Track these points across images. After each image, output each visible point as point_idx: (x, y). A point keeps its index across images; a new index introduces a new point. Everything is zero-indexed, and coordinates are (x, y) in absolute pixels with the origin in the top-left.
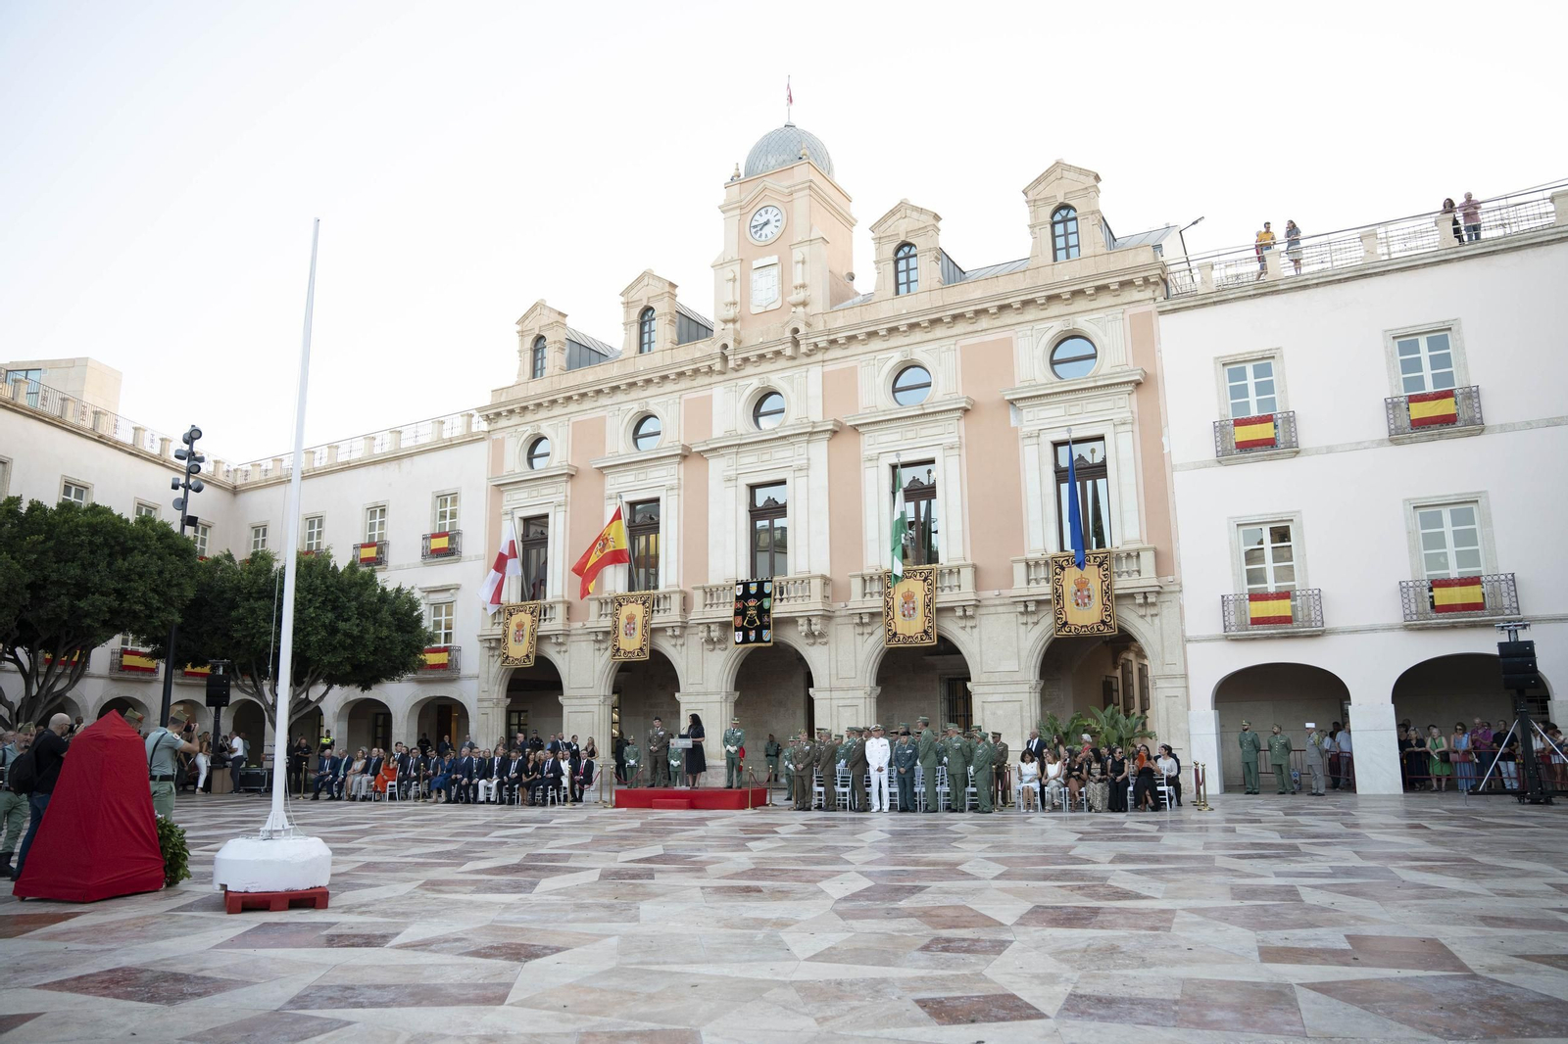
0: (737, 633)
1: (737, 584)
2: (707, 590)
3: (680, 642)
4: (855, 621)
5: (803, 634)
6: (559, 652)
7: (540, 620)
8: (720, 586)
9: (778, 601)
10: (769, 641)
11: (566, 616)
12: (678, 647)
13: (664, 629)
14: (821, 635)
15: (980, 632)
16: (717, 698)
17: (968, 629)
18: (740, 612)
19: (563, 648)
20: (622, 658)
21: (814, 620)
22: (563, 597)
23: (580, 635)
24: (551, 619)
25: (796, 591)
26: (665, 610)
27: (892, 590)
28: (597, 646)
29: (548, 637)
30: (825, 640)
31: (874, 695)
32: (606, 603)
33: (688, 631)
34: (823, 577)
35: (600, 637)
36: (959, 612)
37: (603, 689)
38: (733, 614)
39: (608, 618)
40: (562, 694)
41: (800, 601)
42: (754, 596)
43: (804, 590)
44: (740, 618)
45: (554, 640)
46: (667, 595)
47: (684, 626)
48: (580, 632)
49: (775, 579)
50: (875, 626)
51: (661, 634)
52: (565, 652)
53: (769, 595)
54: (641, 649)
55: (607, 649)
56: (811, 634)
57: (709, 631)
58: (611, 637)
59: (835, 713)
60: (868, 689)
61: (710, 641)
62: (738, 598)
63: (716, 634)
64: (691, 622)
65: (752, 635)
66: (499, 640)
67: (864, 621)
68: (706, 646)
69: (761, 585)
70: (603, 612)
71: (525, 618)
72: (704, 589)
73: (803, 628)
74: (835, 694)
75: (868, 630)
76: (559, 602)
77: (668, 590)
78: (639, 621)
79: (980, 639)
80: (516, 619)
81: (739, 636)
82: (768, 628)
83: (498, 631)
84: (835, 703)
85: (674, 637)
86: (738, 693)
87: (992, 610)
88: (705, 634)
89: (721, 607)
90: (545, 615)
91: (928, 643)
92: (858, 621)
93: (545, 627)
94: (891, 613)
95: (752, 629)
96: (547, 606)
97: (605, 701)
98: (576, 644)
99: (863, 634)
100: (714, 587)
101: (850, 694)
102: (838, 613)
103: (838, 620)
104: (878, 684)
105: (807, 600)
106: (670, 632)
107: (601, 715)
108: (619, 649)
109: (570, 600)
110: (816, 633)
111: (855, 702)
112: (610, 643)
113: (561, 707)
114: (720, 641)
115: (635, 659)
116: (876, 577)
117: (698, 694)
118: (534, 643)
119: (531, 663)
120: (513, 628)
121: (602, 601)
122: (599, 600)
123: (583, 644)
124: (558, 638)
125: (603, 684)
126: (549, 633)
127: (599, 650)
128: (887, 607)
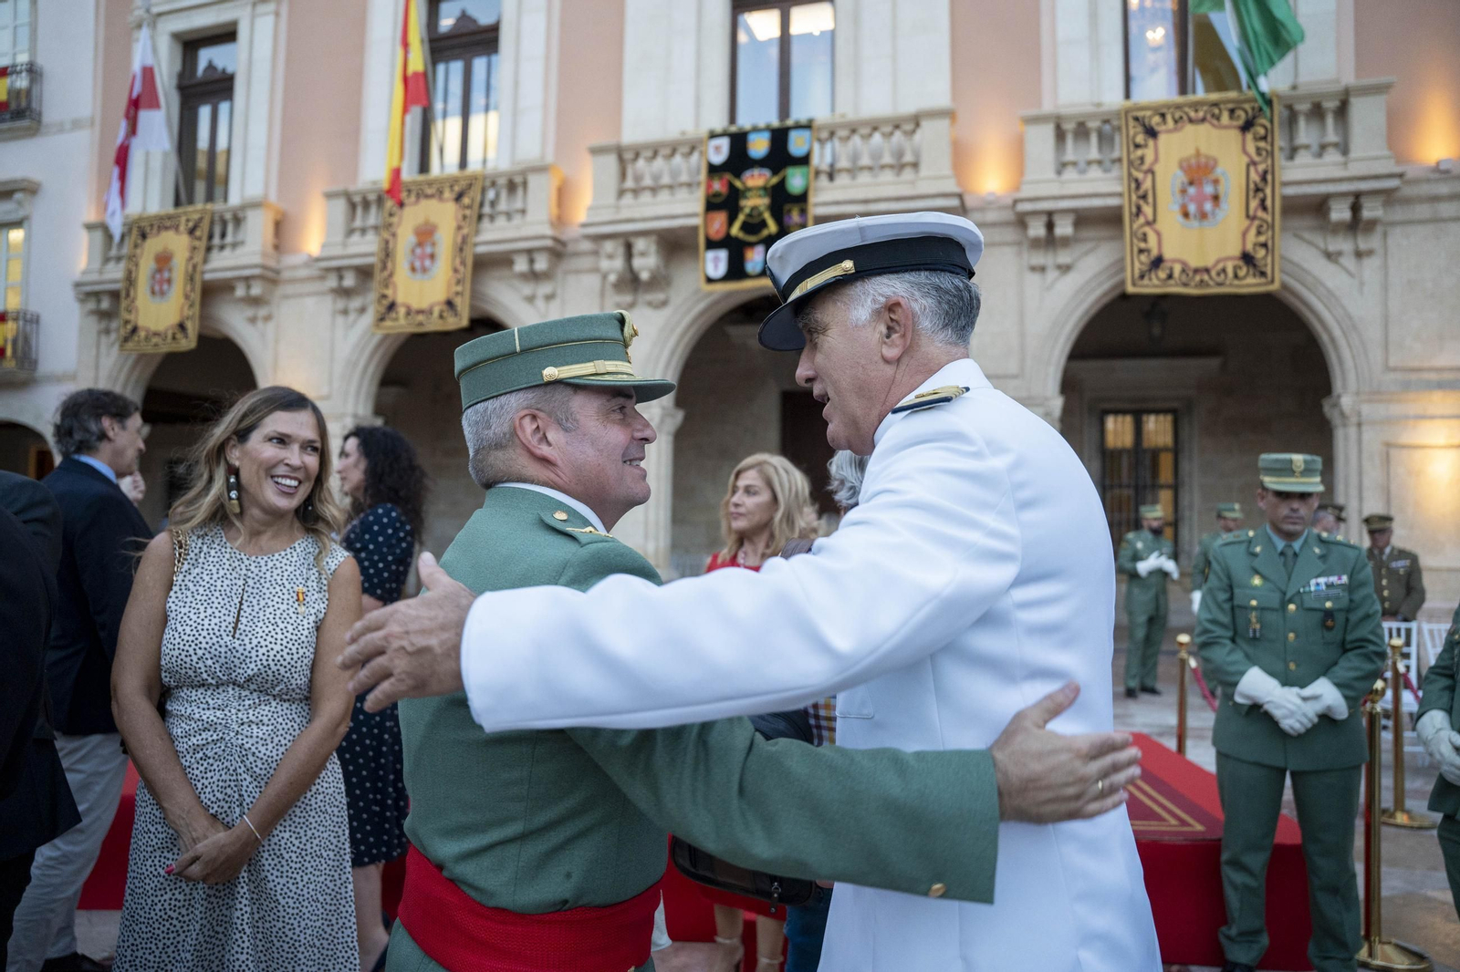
0: (711, 255)
1: (713, 138)
2: (628, 154)
3: (544, 289)
4: (1032, 234)
6: (253, 320)
7: (209, 248)
9: (825, 177)
11: (271, 238)
12: (540, 304)
13: (507, 259)
15: (1385, 267)
17: (1349, 261)
18: (724, 203)
19: (262, 312)
20: (401, 325)
22: (266, 196)
23: (302, 280)
24: (235, 245)
26: (509, 215)
27: (1149, 154)
28: (341, 304)
29: (228, 285)
32: (367, 204)
33: (565, 265)
35: (349, 281)
36: (1340, 213)
37: (351, 399)
38: (700, 209)
39: (371, 236)
41: (887, 176)
42: (762, 163)
43: (897, 149)
45: (240, 292)
46: (518, 179)
47: (558, 251)
48: (303, 273)
49: (819, 122)
50: (1081, 251)
51: (498, 273)
52: (268, 318)
53: (804, 161)
54: (450, 304)
55: (362, 310)
57: (629, 256)
58: (375, 284)
61: (627, 280)
62: (713, 170)
63: (647, 262)
65: (754, 258)
66: (115, 295)
67: (1058, 232)
69: (779, 137)
71: (178, 244)
72: (619, 152)
75: (1064, 257)
76: (255, 205)
77: (518, 168)
78: (445, 239)
79: (1385, 287)
80: (154, 245)
81: (716, 263)
83: (116, 272)
85: (534, 276)
86: (680, 415)
87: (1423, 211)
88: (618, 263)
89: (665, 196)
90: (223, 235)
91: (1250, 284)
92: (1038, 233)
93: (222, 263)
94: (1148, 210)
95: (752, 245)
96: (228, 216)
98: (290, 300)
99: (1042, 269)
100: (645, 145)
105: (908, 174)
106: (521, 265)
108: (392, 307)
109: (283, 206)
112: (371, 293)
114: (656, 280)
115: (434, 325)
116: (1094, 125)
118: (196, 296)
119: (188, 343)
120: (146, 266)
121: (357, 199)
122: (348, 196)
123: (310, 302)
124: (249, 287)
125: (353, 389)
126: (229, 274)
127: (345, 312)
128: (1134, 197)
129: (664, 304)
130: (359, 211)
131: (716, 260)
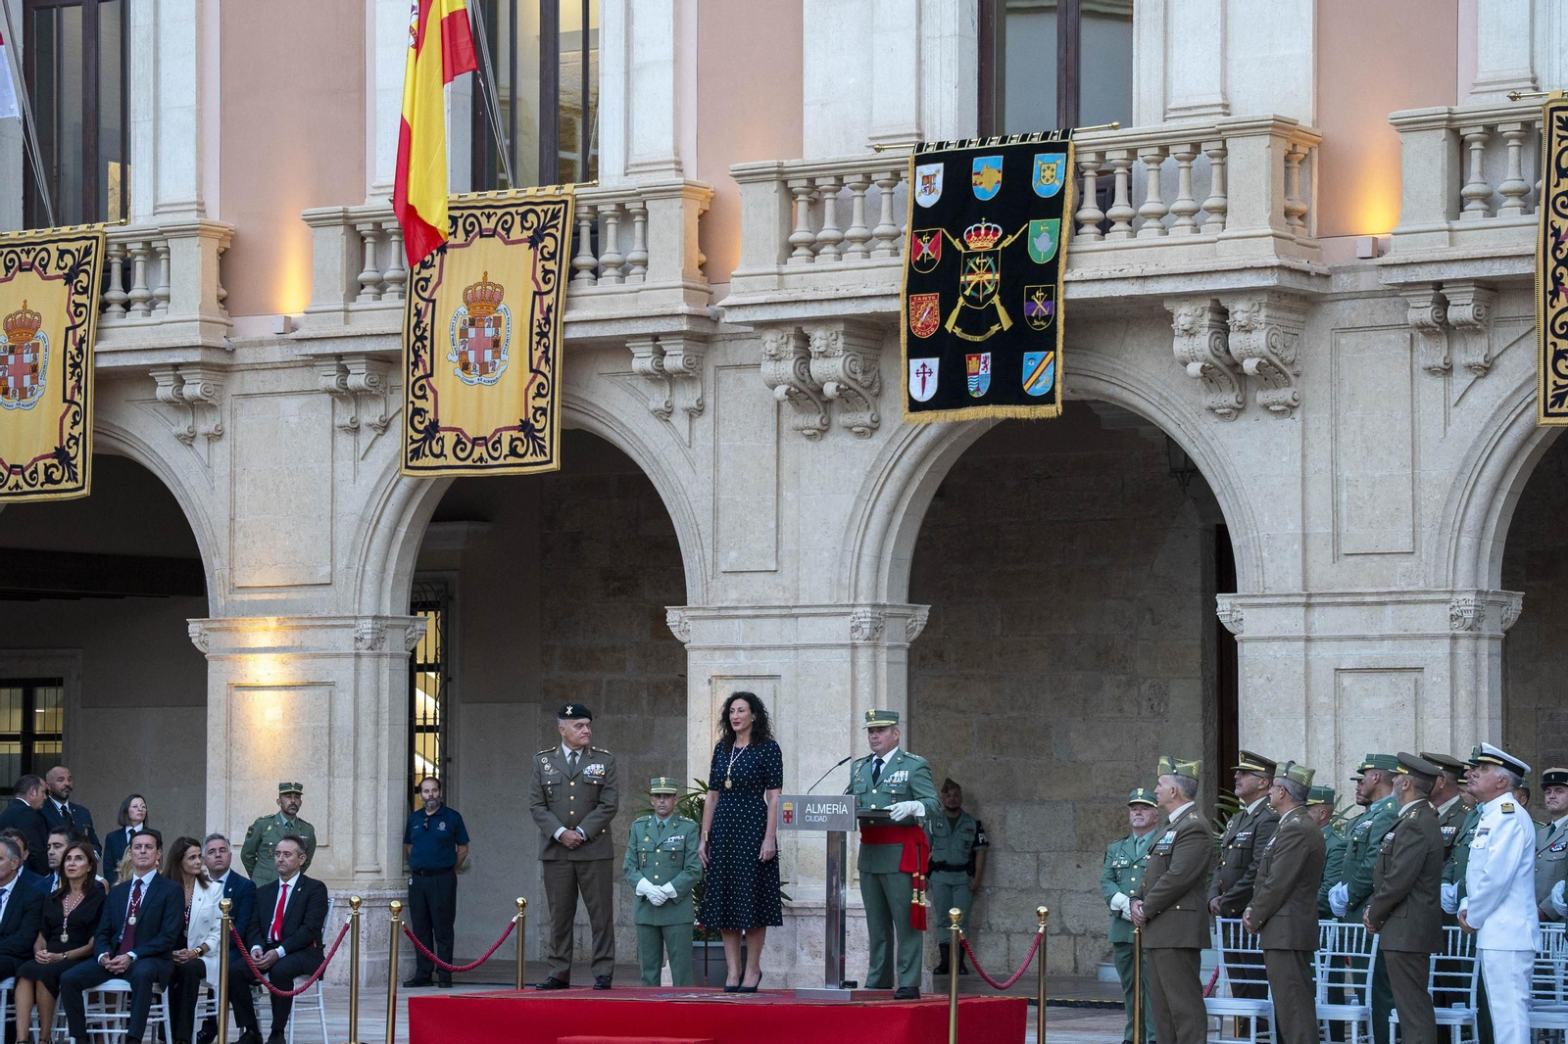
0: (916, 364)
1: (921, 160)
2: (798, 185)
3: (686, 397)
4: (1413, 316)
5: (1194, 368)
6: (188, 439)
7: (104, 306)
8: (852, 167)
9: (1090, 230)
10: (1048, 398)
11: (214, 289)
12: (680, 421)
13: (618, 348)
14: (1271, 373)
16: (838, 629)
18: (933, 278)
19: (206, 425)
20: (447, 464)
21: (1239, 311)
22: (201, 209)
23: (275, 367)
24: (151, 303)
25: (1167, 189)
26: (623, 269)
28: (345, 415)
29: (142, 377)
30: (1285, 394)
31: (1495, 625)
32: (381, 236)
33: (717, 356)
34: (1279, 128)
35: (357, 379)
37: (369, 588)
38: (901, 286)
39: (391, 298)
40: (203, 613)
41: (1181, 231)
42: (989, 210)
43: (1198, 184)
44: (930, 302)
45: (164, 391)
46: (633, 206)
47: (703, 334)
48: (275, 354)
49: (1080, 137)
50: (1503, 337)
51: (607, 366)
52: (215, 437)
53: (1052, 207)
54: (525, 426)
55: (385, 426)
56: (1225, 371)
57: (805, 356)
58: (401, 378)
59: (1323, 698)
60: (1467, 601)
61: (806, 394)
62: (922, 216)
63: (831, 368)
64: (729, 317)
65: (980, 371)
67: (1453, 314)
68: (793, 419)
69: (1018, 162)
70: (368, 274)
71: (47, 300)
72: (782, 177)
73: (1193, 344)
74: (1325, 621)
75: (1473, 352)
76: (183, 232)
77: (635, 182)
78: (516, 311)
80: (3, 300)
81: (923, 378)
82: (1046, 342)
84: (1326, 655)
85: (661, 377)
86: (923, 612)
88: (788, 368)
89: (853, 257)
90: (127, 286)
92: (1427, 315)
93: (129, 337)
95: (978, 348)
96: (135, 247)
97: (378, 639)
98: (256, 405)
99: (1447, 370)
100: (824, 170)
101: (1389, 620)
102: (1343, 283)
103: (1346, 312)
104: (1509, 581)
105: (1210, 230)
106: (642, 360)
107: (366, 698)
108: (434, 427)
109: (231, 224)
110: (1250, 366)
111: (1408, 654)
112: (397, 402)
113: (196, 664)
114: (848, 396)
115: (504, 467)
116: (1509, 129)
117: (760, 612)
118: (87, 399)
119: (77, 486)
121: (365, 228)
122: (349, 223)
123: (291, 404)
124: (181, 382)
125: (371, 569)
126: (144, 360)
127: (354, 429)
128: (1551, 263)
129: (874, 428)
130: (369, 249)
131: (924, 372)
